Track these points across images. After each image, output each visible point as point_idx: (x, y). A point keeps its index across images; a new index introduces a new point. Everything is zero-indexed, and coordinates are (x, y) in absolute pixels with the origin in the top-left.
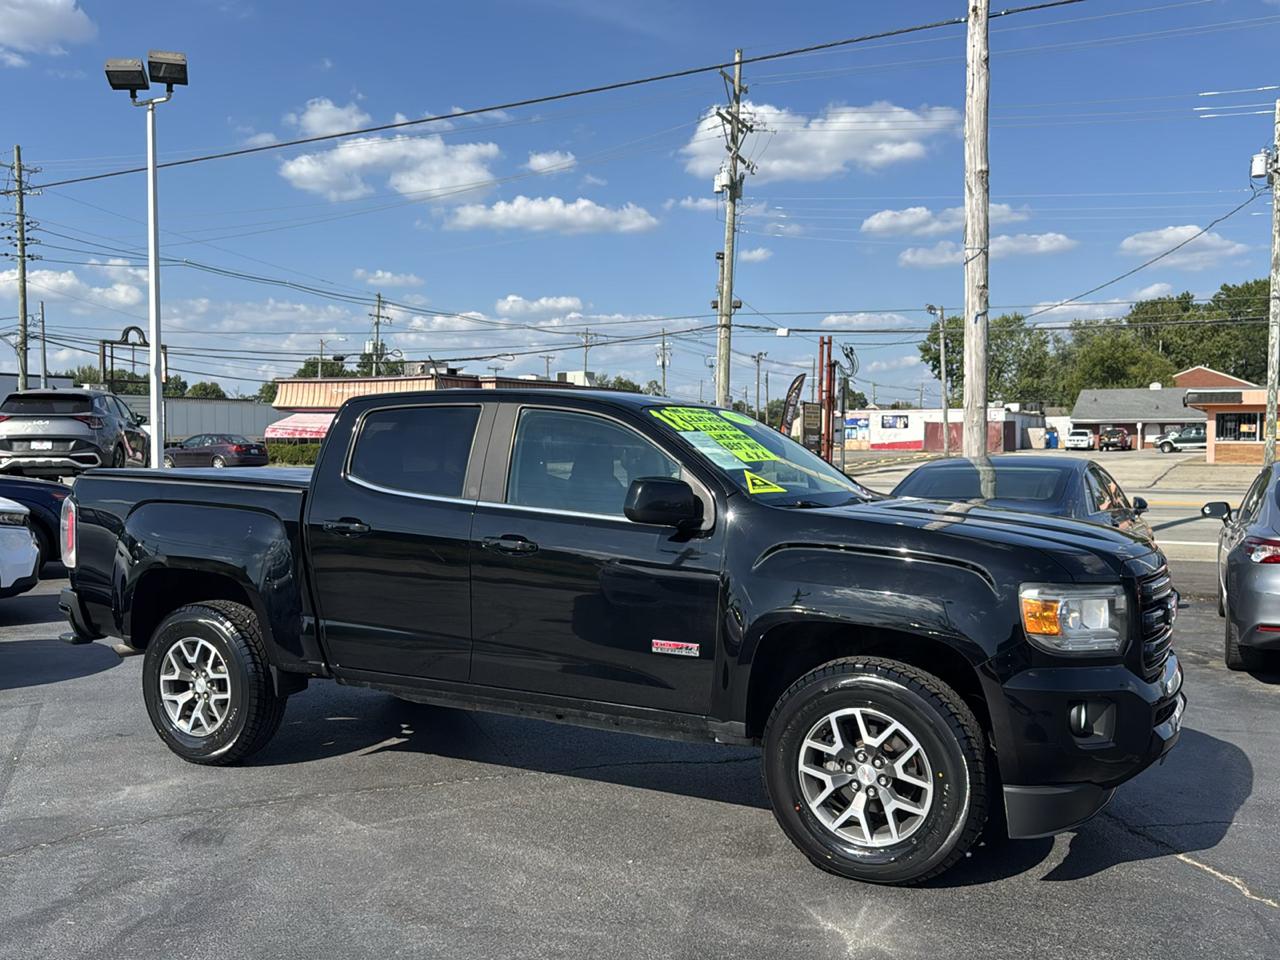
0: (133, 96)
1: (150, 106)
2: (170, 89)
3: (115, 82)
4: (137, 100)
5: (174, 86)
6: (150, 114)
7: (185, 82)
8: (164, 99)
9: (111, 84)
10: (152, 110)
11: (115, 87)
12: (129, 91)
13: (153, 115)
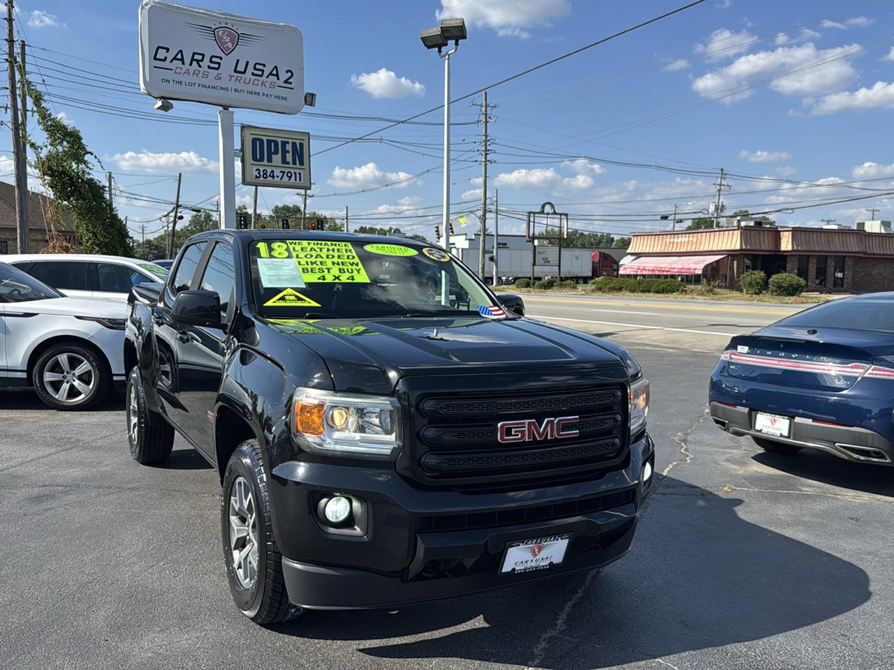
0: (440, 51)
1: (447, 57)
2: (457, 44)
3: (428, 44)
4: (442, 54)
5: (460, 41)
6: (446, 62)
7: (465, 38)
8: (453, 51)
9: (426, 46)
10: (448, 59)
11: (429, 47)
12: (437, 49)
13: (449, 62)
